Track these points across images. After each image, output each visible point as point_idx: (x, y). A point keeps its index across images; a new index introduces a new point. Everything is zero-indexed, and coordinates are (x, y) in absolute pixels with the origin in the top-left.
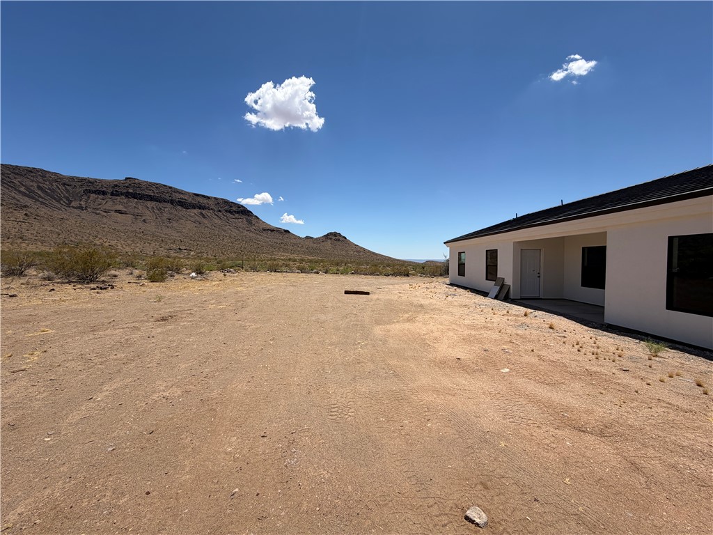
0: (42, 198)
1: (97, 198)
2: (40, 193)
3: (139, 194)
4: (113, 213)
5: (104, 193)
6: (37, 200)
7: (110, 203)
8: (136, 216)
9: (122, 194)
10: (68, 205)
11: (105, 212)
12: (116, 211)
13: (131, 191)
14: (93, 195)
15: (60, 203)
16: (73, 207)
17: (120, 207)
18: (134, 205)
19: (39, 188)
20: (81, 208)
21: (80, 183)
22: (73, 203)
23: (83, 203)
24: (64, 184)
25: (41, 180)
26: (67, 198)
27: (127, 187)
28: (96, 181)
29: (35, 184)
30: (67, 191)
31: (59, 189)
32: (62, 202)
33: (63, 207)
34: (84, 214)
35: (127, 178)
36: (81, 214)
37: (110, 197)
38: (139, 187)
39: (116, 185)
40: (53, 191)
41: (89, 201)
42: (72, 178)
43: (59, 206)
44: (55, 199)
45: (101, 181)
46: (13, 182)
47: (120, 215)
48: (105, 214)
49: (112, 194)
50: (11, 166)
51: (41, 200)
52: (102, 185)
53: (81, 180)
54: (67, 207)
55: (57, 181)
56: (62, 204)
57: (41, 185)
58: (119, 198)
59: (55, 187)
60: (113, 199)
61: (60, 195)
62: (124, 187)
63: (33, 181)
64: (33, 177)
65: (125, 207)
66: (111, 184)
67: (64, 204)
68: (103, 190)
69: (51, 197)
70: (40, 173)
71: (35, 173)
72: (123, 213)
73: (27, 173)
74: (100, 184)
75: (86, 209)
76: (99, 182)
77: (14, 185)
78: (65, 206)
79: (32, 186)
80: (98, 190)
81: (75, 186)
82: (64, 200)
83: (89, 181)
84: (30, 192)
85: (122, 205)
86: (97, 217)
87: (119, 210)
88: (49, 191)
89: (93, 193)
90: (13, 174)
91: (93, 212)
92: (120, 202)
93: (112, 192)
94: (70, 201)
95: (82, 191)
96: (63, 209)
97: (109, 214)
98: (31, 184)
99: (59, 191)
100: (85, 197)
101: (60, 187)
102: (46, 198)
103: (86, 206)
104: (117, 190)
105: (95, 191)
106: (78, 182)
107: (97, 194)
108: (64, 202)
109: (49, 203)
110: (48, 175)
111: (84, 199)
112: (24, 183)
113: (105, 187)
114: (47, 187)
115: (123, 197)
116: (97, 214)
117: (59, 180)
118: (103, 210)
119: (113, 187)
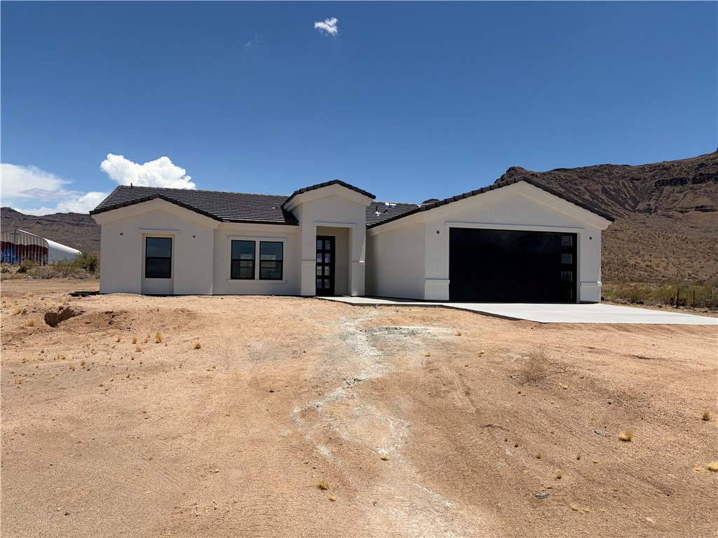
0: (606, 204)
1: (673, 192)
2: (603, 197)
4: (692, 213)
5: (683, 182)
7: (690, 196)
9: (709, 177)
10: (634, 209)
11: (682, 212)
12: (698, 208)
14: (668, 188)
15: (624, 208)
16: (640, 211)
17: (704, 201)
19: (605, 191)
20: (649, 210)
21: (652, 174)
22: (640, 205)
23: (652, 203)
24: (633, 179)
25: (606, 180)
26: (633, 199)
28: (673, 164)
29: (599, 187)
30: (635, 188)
31: (625, 187)
32: (627, 206)
33: (627, 212)
34: (652, 220)
36: (647, 220)
37: (691, 186)
39: (702, 165)
40: (618, 191)
41: (661, 198)
42: (642, 169)
43: (622, 211)
44: (619, 203)
45: (679, 163)
46: (579, 189)
47: (702, 213)
48: (681, 215)
49: (695, 181)
51: (604, 207)
52: (681, 170)
53: (653, 168)
54: (632, 211)
55: (625, 177)
56: (627, 209)
57: (606, 186)
58: (704, 185)
59: (621, 185)
60: (695, 189)
61: (626, 195)
62: (713, 165)
63: (598, 183)
64: (599, 177)
65: (713, 200)
66: (695, 164)
67: (629, 208)
68: (682, 176)
69: (615, 201)
70: (606, 171)
71: (602, 172)
72: (708, 211)
73: (594, 174)
74: (679, 168)
75: (655, 211)
76: (678, 166)
77: (580, 193)
78: (629, 210)
79: (597, 190)
80: (675, 179)
81: (645, 179)
82: (630, 202)
83: (664, 167)
84: (593, 199)
85: (707, 196)
86: (668, 222)
87: (702, 206)
88: (613, 193)
89: (668, 184)
90: (580, 179)
91: (664, 215)
92: (705, 191)
93: (694, 178)
94: (637, 203)
95: (654, 184)
96: (627, 216)
97: (686, 214)
98: (596, 187)
99: (625, 190)
100: (657, 193)
101: (626, 184)
102: (610, 203)
103: (656, 207)
104: (702, 172)
105: (671, 181)
106: (650, 171)
107: (672, 185)
108: (629, 205)
109: (612, 210)
110: (615, 171)
111: (654, 197)
112: (589, 188)
113: (685, 172)
114: (612, 188)
115: (711, 182)
116: (669, 217)
117: (627, 175)
118: (679, 209)
119: (698, 169)
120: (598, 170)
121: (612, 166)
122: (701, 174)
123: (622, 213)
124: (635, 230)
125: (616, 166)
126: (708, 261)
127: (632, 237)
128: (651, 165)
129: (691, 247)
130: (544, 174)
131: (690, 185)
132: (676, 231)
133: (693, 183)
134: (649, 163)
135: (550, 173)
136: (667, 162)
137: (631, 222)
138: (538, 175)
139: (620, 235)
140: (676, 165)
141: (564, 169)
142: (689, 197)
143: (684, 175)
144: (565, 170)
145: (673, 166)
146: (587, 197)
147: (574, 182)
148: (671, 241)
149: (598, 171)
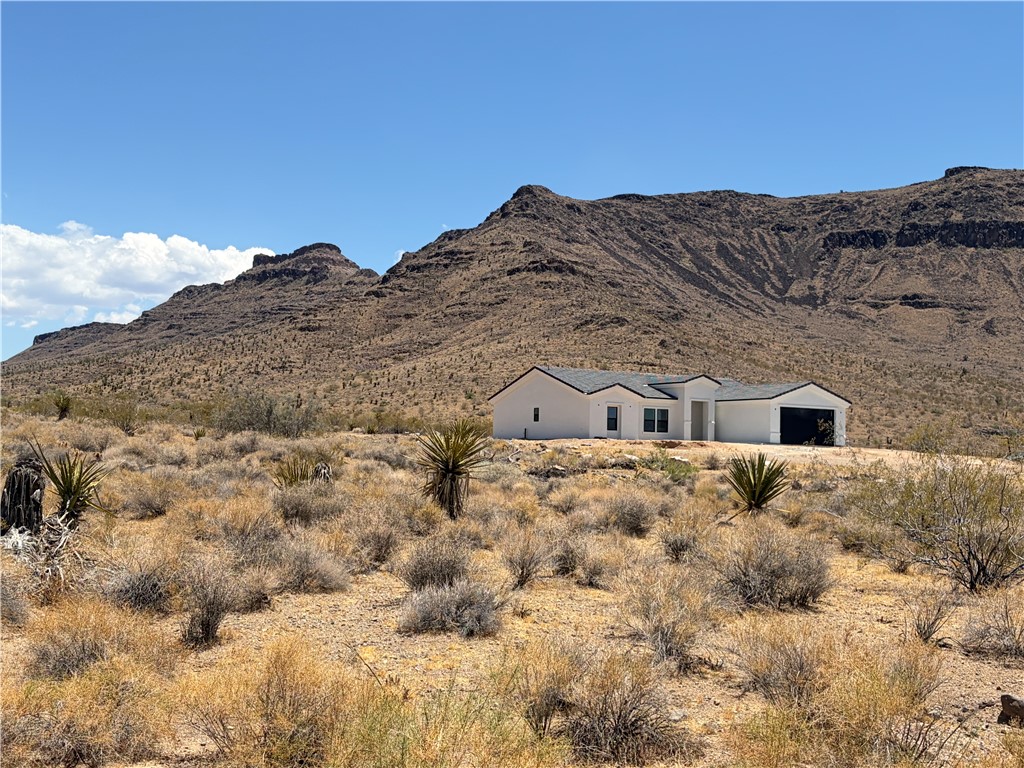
0: (725, 282)
1: (858, 260)
2: (720, 265)
3: (983, 225)
4: (896, 308)
5: (878, 240)
6: (713, 290)
7: (892, 272)
8: (963, 310)
9: (930, 234)
10: (782, 295)
11: (875, 306)
12: (907, 300)
13: (957, 217)
14: (848, 253)
15: (763, 292)
16: (793, 300)
17: (919, 284)
18: (965, 270)
19: (722, 251)
20: (811, 300)
21: (818, 217)
22: (794, 286)
23: (818, 283)
24: (779, 228)
25: (726, 226)
26: (779, 271)
27: (948, 205)
28: (859, 199)
29: (711, 242)
30: (784, 248)
31: (765, 244)
32: (767, 287)
33: (769, 302)
34: (820, 322)
35: (950, 173)
36: (809, 321)
37: (894, 249)
38: (984, 199)
39: (915, 206)
40: (749, 253)
41: (836, 274)
42: (798, 204)
43: (758, 299)
44: (752, 279)
45: (872, 197)
46: (669, 245)
47: (914, 310)
48: (873, 313)
49: (903, 240)
51: (720, 287)
52: (875, 213)
53: (821, 204)
54: (777, 301)
55: (763, 222)
56: (767, 295)
57: (726, 241)
58: (918, 249)
59: (757, 240)
60: (902, 258)
61: (766, 264)
62: (937, 207)
63: (709, 232)
64: (711, 218)
65: (936, 282)
66: (902, 202)
67: (772, 292)
68: (877, 228)
69: (744, 276)
70: (726, 205)
71: (717, 208)
72: (926, 306)
73: (700, 211)
74: (871, 208)
75: (825, 302)
76: (868, 204)
77: (671, 253)
78: (773, 298)
79: (707, 249)
80: (863, 232)
81: (805, 229)
82: (774, 279)
83: (841, 206)
84: (700, 268)
85: (925, 275)
86: (849, 327)
87: (915, 296)
88: (741, 257)
89: (849, 243)
90: (671, 222)
91: (842, 312)
92: (921, 264)
93: (901, 233)
94: (788, 282)
95: (821, 243)
96: (768, 311)
97: (884, 311)
98: (706, 241)
99: (764, 252)
100: (827, 262)
101: (767, 239)
102: (733, 280)
103: (827, 293)
104: (916, 220)
105: (854, 237)
106: (815, 212)
107: (857, 247)
108: (773, 286)
109: (739, 296)
110: (743, 206)
111: (822, 271)
112: (690, 244)
113: (883, 218)
114: (738, 246)
115: (932, 244)
116: (851, 315)
117: (768, 217)
118: (870, 300)
119: (907, 214)
120: (709, 202)
121: (737, 194)
122: (914, 226)
123: (759, 303)
124: (786, 343)
125: (746, 196)
126: (922, 413)
127: (782, 359)
128: (815, 198)
129: (892, 384)
130: (593, 205)
131: (891, 247)
132: (865, 348)
133: (898, 244)
134: (812, 194)
135: (606, 204)
136: (849, 194)
137: (777, 324)
138: (583, 209)
139: (759, 354)
140: (866, 201)
141: (638, 196)
142: (889, 274)
143: (880, 226)
144: (639, 198)
145: (860, 202)
146: (686, 262)
147: (658, 227)
148: (855, 370)
149: (709, 205)
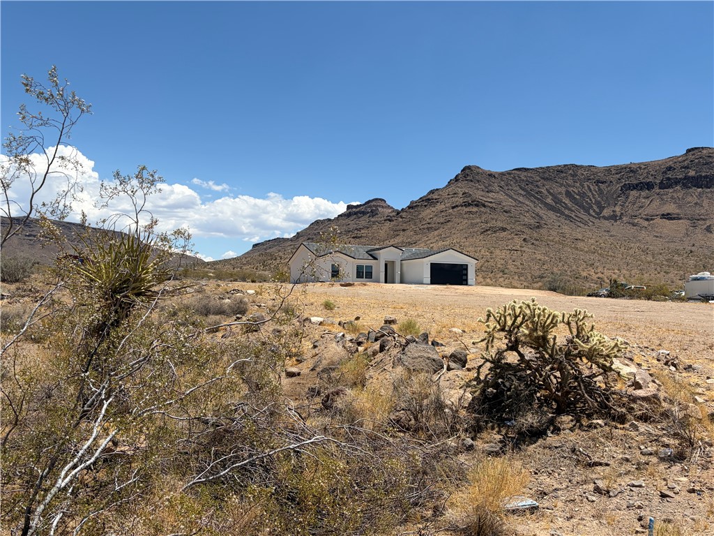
0: (570, 209)
1: (638, 198)
2: (567, 201)
3: (706, 177)
4: (658, 220)
5: (649, 186)
6: (563, 213)
7: (657, 203)
8: (694, 220)
9: (677, 182)
10: (599, 216)
11: (647, 220)
12: (664, 216)
13: (692, 173)
14: (634, 193)
15: (589, 214)
16: (604, 218)
17: (671, 208)
18: (696, 200)
19: (568, 194)
20: (614, 217)
21: (618, 176)
22: (605, 211)
23: (618, 209)
24: (598, 182)
25: (570, 182)
26: (598, 203)
27: (687, 167)
28: (640, 166)
29: (563, 190)
30: (601, 192)
31: (590, 190)
32: (591, 211)
33: (592, 219)
34: (617, 229)
35: (689, 151)
36: (612, 228)
37: (658, 191)
38: (707, 164)
39: (670, 168)
40: (582, 195)
41: (627, 204)
42: (608, 170)
43: (586, 218)
44: (583, 208)
45: (647, 165)
46: (541, 192)
47: (668, 221)
48: (646, 223)
49: (663, 186)
50: (541, 168)
51: (567, 212)
52: (648, 173)
53: (620, 170)
54: (596, 218)
55: (590, 179)
56: (591, 215)
57: (570, 189)
58: (671, 190)
59: (586, 188)
60: (662, 195)
61: (591, 200)
62: (681, 168)
63: (562, 185)
64: (563, 178)
65: (680, 207)
66: (662, 167)
67: (593, 214)
68: (649, 180)
69: (579, 206)
70: (571, 172)
71: (566, 173)
72: (674, 219)
73: (557, 175)
74: (646, 171)
75: (621, 218)
76: (645, 169)
77: (541, 196)
78: (594, 217)
79: (560, 193)
80: (641, 183)
81: (611, 182)
82: (595, 207)
83: (630, 170)
84: (556, 203)
85: (674, 203)
86: (633, 230)
87: (668, 214)
88: (578, 197)
89: (634, 188)
90: (542, 181)
91: (629, 223)
92: (672, 198)
93: (661, 183)
94: (602, 208)
95: (620, 188)
96: (591, 223)
97: (651, 222)
98: (560, 190)
99: (590, 194)
100: (622, 198)
101: (592, 187)
102: (573, 209)
103: (622, 214)
104: (670, 176)
105: (637, 185)
106: (616, 174)
107: (638, 190)
108: (594, 211)
109: (576, 216)
110: (580, 171)
111: (620, 203)
112: (552, 191)
113: (652, 175)
114: (576, 191)
115: (678, 187)
116: (634, 225)
117: (592, 177)
118: (644, 217)
119: (665, 173)
120: (561, 171)
121: (576, 166)
122: (669, 179)
123: (587, 219)
124: (598, 239)
125: (581, 167)
128: (617, 166)
130: (502, 174)
131: (657, 190)
132: (640, 241)
133: (660, 188)
134: (616, 164)
135: (509, 173)
136: (635, 164)
137: (595, 230)
138: (496, 176)
140: (643, 167)
141: (525, 169)
142: (654, 204)
143: (651, 179)
144: (526, 170)
145: (640, 168)
146: (549, 201)
147: (535, 184)
149: (562, 172)
